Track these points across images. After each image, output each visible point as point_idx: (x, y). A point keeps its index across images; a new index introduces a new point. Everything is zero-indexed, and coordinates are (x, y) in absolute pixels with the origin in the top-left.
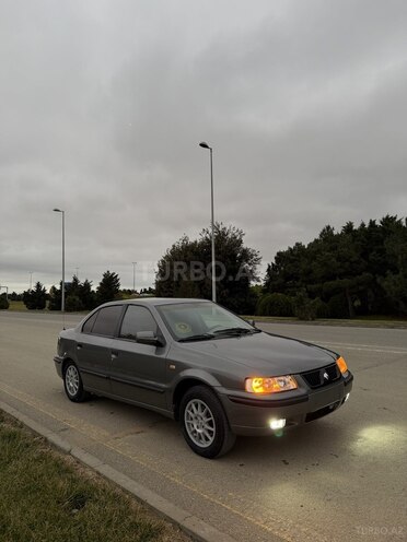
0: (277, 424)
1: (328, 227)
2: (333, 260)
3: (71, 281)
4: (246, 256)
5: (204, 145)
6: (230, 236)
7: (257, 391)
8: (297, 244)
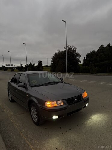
0: (55, 117)
1: (102, 45)
2: (103, 55)
3: (29, 63)
4: (77, 55)
5: (63, 21)
6: (72, 49)
7: (48, 106)
8: (93, 51)
